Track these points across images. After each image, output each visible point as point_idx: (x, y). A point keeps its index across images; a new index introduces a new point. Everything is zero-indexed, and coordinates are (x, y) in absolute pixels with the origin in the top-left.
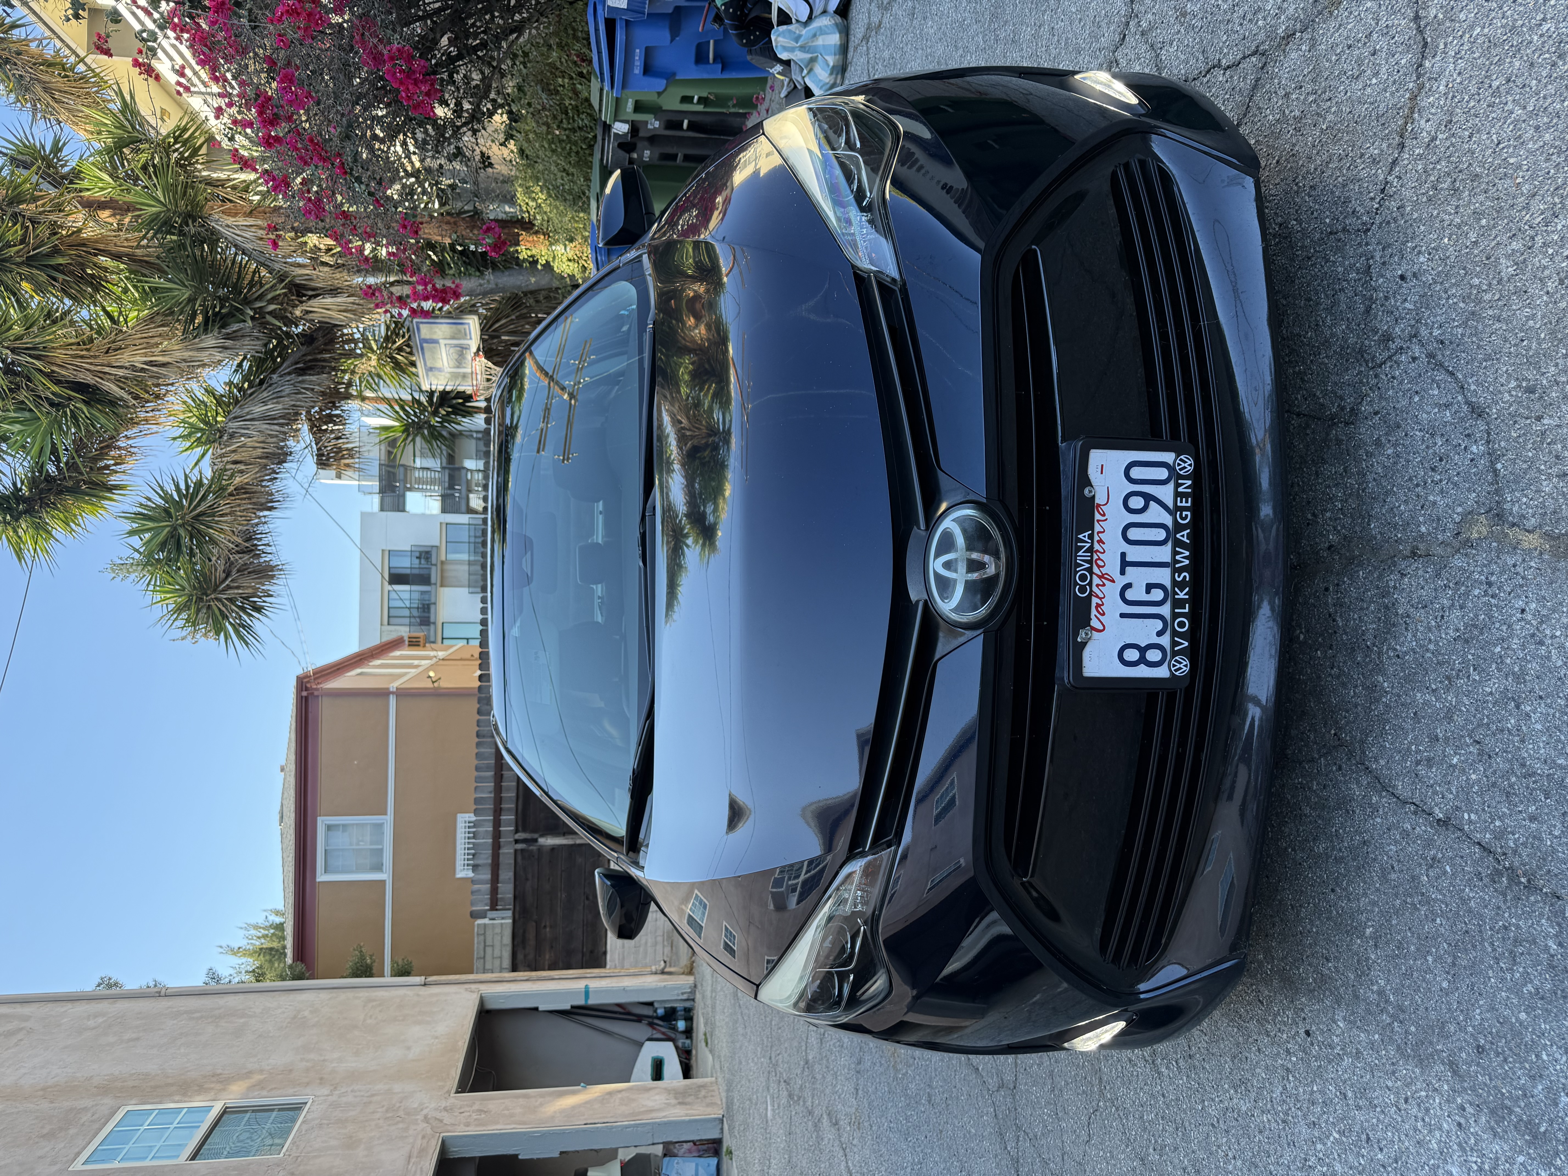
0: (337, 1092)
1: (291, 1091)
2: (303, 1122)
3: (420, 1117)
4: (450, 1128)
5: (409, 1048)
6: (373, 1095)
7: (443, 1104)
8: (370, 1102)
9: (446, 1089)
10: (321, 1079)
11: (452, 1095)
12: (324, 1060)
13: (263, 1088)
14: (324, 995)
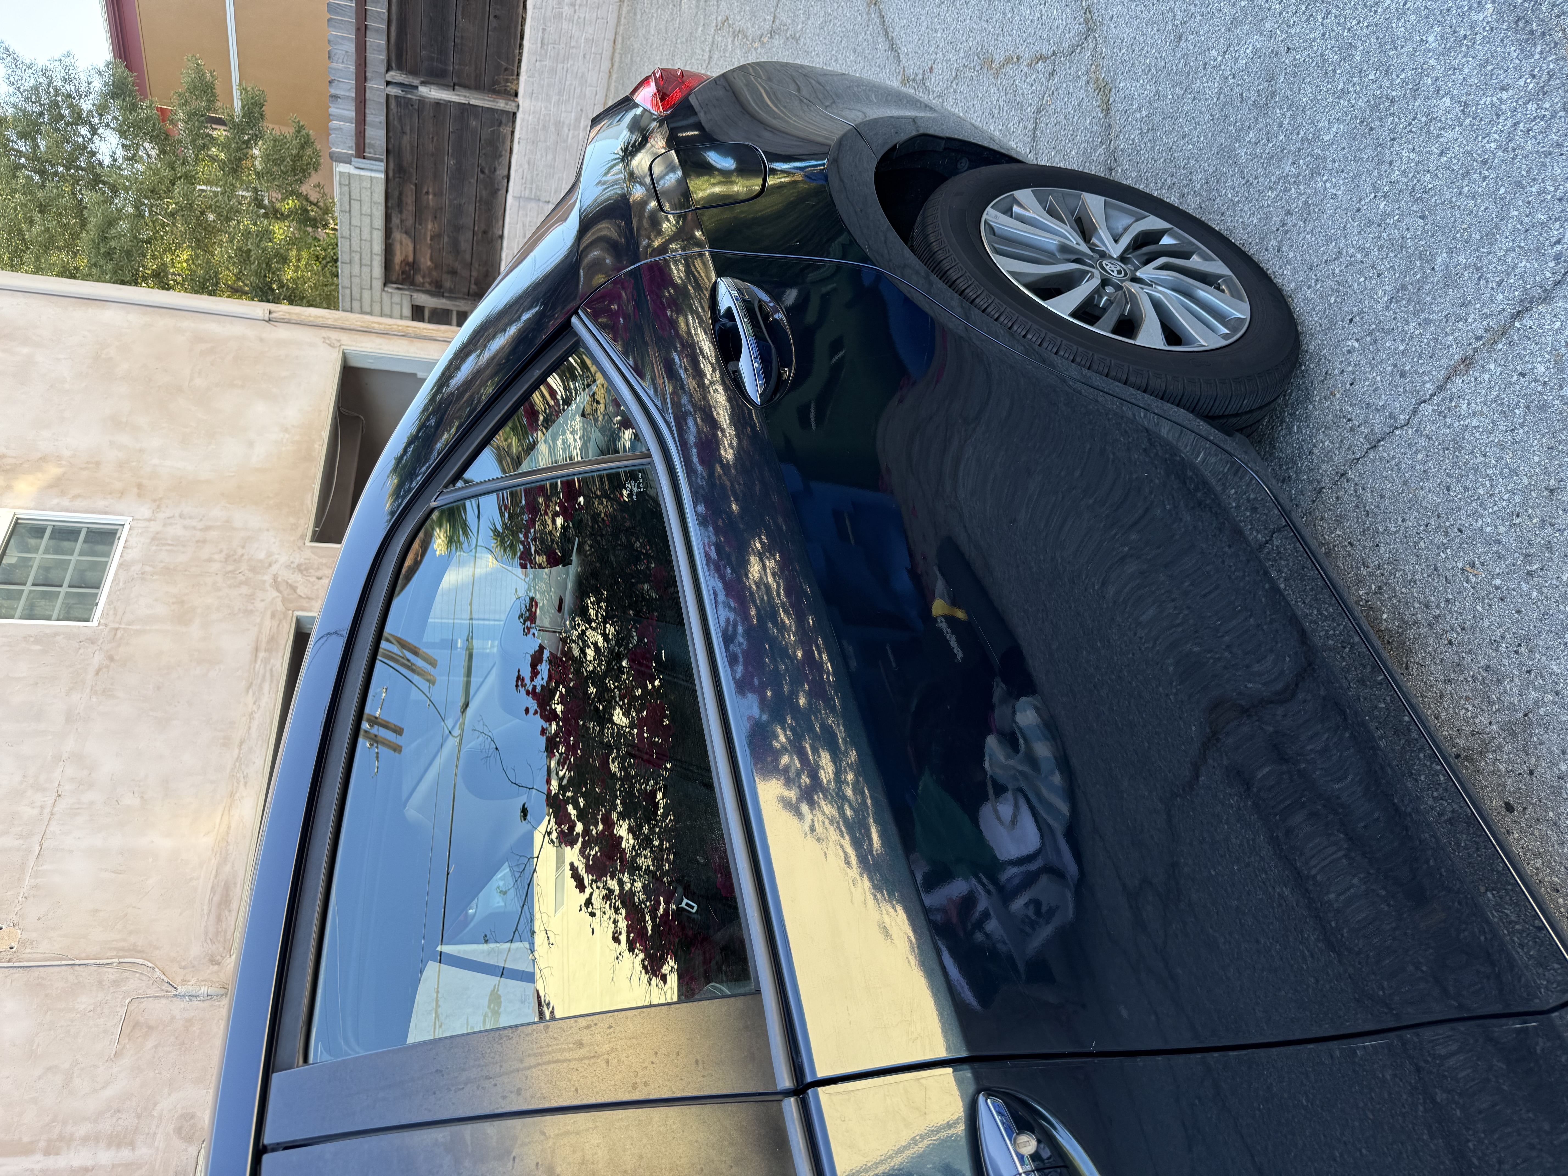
0: (161, 516)
1: (101, 504)
2: (121, 565)
3: (268, 578)
4: (304, 603)
5: (251, 444)
6: (208, 528)
7: (298, 559)
8: (204, 541)
9: (300, 532)
10: (140, 486)
11: (308, 544)
12: (141, 451)
13: (63, 493)
14: (135, 318)
